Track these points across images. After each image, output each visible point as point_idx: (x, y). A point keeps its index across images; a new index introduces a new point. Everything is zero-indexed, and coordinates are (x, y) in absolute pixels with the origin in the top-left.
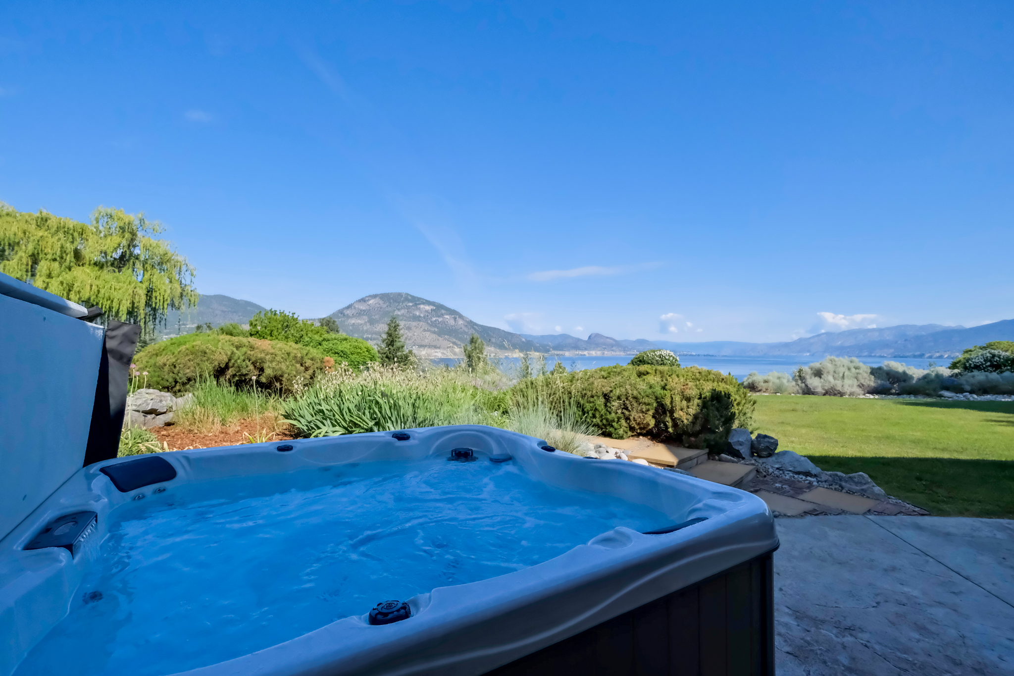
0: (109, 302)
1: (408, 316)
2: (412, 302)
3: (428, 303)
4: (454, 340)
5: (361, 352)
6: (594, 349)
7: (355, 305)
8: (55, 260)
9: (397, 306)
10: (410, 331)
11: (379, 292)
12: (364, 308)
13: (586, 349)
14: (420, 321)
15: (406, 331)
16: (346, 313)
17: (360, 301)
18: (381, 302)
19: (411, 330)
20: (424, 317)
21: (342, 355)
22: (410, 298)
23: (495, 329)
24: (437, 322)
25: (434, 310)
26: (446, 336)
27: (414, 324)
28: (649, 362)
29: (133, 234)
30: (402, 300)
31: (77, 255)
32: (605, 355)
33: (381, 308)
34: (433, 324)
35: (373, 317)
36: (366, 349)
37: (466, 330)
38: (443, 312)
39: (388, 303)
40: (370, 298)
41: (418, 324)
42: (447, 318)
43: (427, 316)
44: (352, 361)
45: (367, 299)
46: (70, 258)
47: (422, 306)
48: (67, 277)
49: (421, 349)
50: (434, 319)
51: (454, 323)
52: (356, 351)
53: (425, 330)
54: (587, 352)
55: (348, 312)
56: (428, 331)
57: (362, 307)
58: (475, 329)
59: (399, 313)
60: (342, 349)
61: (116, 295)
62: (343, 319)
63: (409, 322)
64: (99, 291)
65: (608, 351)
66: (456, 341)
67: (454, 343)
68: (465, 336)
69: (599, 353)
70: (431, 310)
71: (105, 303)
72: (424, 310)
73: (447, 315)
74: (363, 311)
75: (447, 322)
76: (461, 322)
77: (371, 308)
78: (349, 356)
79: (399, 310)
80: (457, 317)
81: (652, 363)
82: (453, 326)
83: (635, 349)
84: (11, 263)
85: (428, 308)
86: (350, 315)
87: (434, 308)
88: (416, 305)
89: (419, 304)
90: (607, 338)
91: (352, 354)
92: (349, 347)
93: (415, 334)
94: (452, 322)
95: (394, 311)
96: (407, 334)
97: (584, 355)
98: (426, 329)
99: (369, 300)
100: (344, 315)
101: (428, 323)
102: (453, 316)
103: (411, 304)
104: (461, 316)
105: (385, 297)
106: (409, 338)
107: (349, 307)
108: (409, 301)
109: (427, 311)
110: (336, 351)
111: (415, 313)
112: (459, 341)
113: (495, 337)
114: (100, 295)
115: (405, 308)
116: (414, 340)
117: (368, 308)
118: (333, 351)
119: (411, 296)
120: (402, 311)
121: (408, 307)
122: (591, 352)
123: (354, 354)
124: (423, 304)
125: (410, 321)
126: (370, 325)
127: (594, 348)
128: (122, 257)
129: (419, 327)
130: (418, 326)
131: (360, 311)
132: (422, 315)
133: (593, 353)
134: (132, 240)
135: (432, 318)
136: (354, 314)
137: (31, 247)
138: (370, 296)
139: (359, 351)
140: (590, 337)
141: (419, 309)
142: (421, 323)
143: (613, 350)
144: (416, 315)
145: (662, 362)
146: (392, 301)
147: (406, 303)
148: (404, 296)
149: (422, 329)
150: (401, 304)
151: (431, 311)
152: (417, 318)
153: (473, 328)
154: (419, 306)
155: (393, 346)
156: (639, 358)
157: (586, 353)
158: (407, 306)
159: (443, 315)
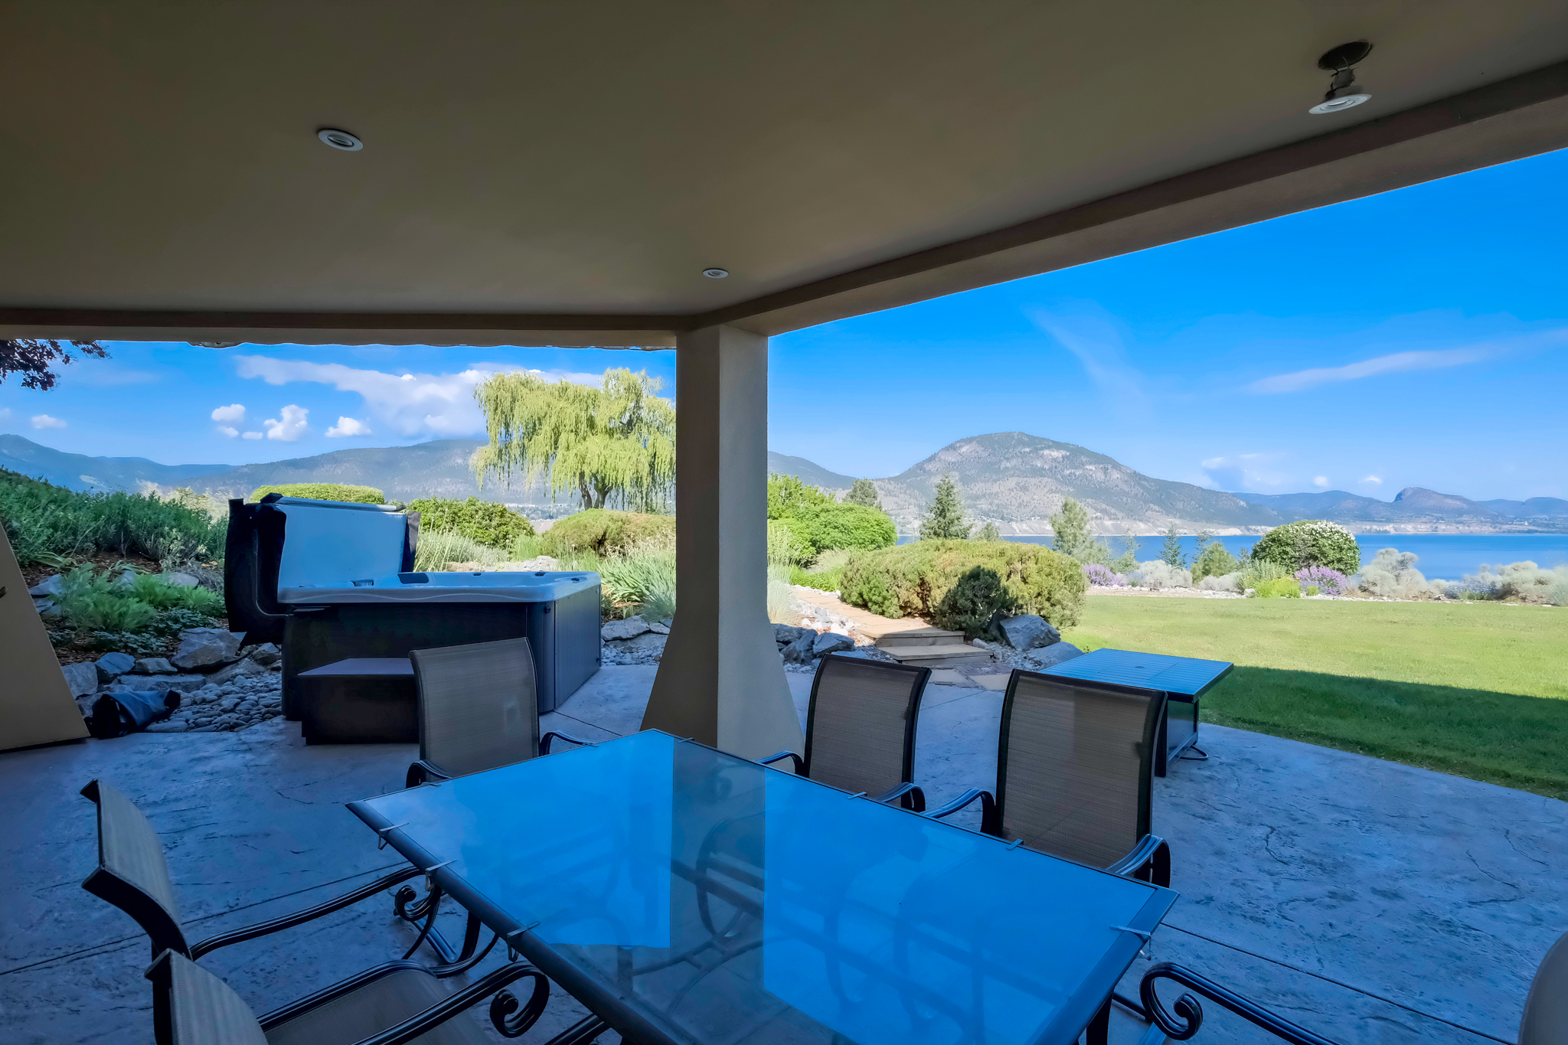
0: (615, 472)
1: (1023, 469)
2: (1029, 446)
3: (1057, 445)
4: (1104, 506)
5: (869, 526)
6: (1410, 520)
7: (940, 454)
8: (572, 431)
9: (1006, 453)
10: (1027, 493)
11: (975, 434)
12: (953, 460)
13: (1389, 521)
14: (1043, 476)
15: (1020, 493)
16: (927, 469)
17: (947, 449)
18: (980, 449)
19: (1028, 490)
20: (1050, 469)
21: (843, 530)
22: (1026, 439)
23: (1183, 485)
24: (1074, 478)
25: (1067, 457)
26: (1089, 500)
27: (1033, 481)
28: (1289, 541)
29: (638, 396)
30: (1013, 443)
31: (591, 424)
32: (1440, 532)
33: (979, 458)
34: (1067, 481)
35: (967, 472)
36: (876, 523)
37: (1126, 488)
38: (1084, 459)
39: (990, 450)
40: (962, 444)
41: (1040, 482)
42: (1091, 470)
43: (1056, 467)
44: (856, 539)
45: (958, 445)
46: (583, 427)
47: (1046, 452)
48: (581, 448)
49: (1045, 522)
50: (1067, 472)
51: (1103, 477)
52: (862, 525)
53: (1051, 491)
54: (1391, 526)
55: (929, 467)
56: (1056, 492)
57: (951, 457)
58: (1143, 487)
59: (1008, 465)
60: (843, 522)
61: (621, 465)
62: (923, 477)
63: (1025, 479)
64: (606, 461)
65: (1448, 523)
66: (1108, 508)
67: (1103, 511)
68: (1125, 499)
69: (1423, 528)
70: (1063, 457)
71: (611, 474)
72: (1051, 457)
73: (1090, 464)
74: (953, 463)
75: (1091, 476)
76: (1116, 475)
77: (964, 459)
78: (852, 531)
79: (1007, 459)
80: (1110, 466)
81: (1294, 544)
82: (1101, 482)
83: (1525, 520)
84: (539, 437)
85: (1056, 454)
86: (933, 470)
87: (1068, 454)
88: (1036, 450)
89: (1042, 449)
90: (1447, 496)
91: (856, 529)
92: (852, 519)
93: (1035, 497)
94: (1100, 476)
95: (1001, 461)
96: (1022, 498)
97: (1386, 531)
98: (1054, 488)
99: (961, 447)
100: (925, 471)
101: (1056, 479)
102: (1101, 466)
103: (1027, 450)
104: (1116, 466)
105: (984, 440)
106: (1025, 504)
107: (931, 459)
108: (1025, 445)
109: (1055, 460)
110: (836, 524)
111: (1034, 463)
112: (1113, 507)
113: (1183, 500)
114: (607, 466)
115: (1018, 457)
116: (1033, 506)
117: (959, 458)
118: (832, 525)
119: (1027, 436)
120: (1014, 462)
121: (1023, 455)
122: (1403, 526)
123: (859, 528)
124: (1049, 447)
125: (1026, 477)
126: (963, 485)
127: (1411, 517)
128: (630, 422)
129: (1042, 486)
130: (1040, 484)
131: (947, 464)
132: (1046, 467)
133: (1409, 529)
134: (637, 402)
135: (1063, 471)
136: (939, 470)
137: (554, 419)
138: (962, 440)
139: (866, 524)
140: (1399, 497)
141: (1042, 456)
142: (1046, 479)
143: (1460, 522)
144: (1036, 466)
145: (1314, 543)
146: (996, 446)
147: (1020, 448)
148: (1016, 438)
149: (1046, 490)
150: (1011, 450)
151: (1062, 459)
152: (1038, 472)
153: (1139, 484)
154: (1041, 452)
155: (944, 517)
156: (1271, 535)
157: (1390, 528)
158: (1021, 453)
159: (1083, 465)
